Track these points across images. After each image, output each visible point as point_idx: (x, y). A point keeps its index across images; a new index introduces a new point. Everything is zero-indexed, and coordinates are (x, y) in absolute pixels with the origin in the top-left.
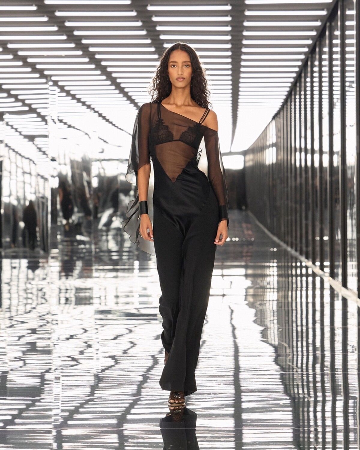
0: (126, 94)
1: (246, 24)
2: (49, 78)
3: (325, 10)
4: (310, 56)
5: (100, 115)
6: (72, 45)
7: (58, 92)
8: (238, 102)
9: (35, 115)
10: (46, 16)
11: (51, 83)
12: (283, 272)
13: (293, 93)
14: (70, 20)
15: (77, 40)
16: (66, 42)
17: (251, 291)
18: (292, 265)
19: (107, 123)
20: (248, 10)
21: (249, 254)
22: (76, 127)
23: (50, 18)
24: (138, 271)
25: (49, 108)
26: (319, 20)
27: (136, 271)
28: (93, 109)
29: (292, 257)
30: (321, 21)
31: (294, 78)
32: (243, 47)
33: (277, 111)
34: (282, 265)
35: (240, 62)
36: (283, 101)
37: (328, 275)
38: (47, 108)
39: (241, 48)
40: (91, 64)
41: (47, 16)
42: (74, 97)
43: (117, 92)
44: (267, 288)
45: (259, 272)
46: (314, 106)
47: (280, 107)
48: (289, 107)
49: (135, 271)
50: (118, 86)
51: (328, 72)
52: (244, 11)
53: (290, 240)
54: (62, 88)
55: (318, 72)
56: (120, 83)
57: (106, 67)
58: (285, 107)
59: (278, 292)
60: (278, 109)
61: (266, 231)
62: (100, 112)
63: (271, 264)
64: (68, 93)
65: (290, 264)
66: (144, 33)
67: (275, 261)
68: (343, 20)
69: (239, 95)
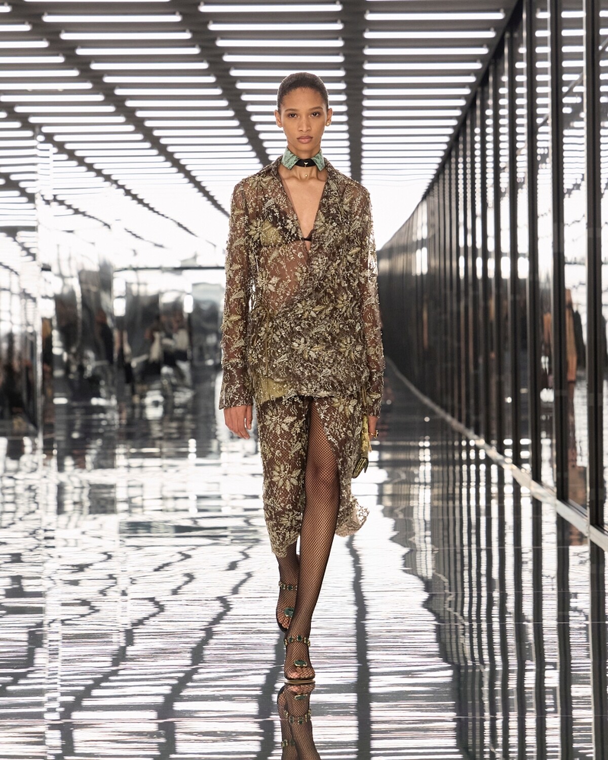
0: (169, 157)
1: (368, 35)
2: (37, 130)
3: (502, 10)
4: (479, 89)
5: (128, 192)
6: (75, 73)
7: (54, 154)
8: (360, 169)
9: (17, 193)
10: (27, 23)
11: (41, 138)
12: (440, 456)
13: (453, 153)
14: (68, 29)
15: (82, 64)
16: (65, 67)
17: (388, 489)
18: (453, 444)
19: (140, 206)
20: (372, 12)
21: (386, 427)
22: (88, 214)
23: (34, 25)
24: (195, 455)
25: (37, 180)
26: (492, 29)
27: (192, 457)
28: (116, 182)
29: (453, 432)
30: (495, 30)
31: (453, 127)
32: (366, 75)
33: (428, 185)
34: (437, 446)
35: (362, 100)
36: (436, 167)
37: (509, 460)
38: (33, 180)
39: (362, 76)
40: (109, 105)
41: (30, 23)
42: (81, 161)
43: (155, 152)
44: (415, 483)
45: (402, 456)
46: (487, 176)
47: (432, 177)
48: (447, 177)
49: (190, 456)
50: (155, 143)
51: (507, 117)
52: (364, 13)
53: (450, 403)
54: (61, 147)
55: (492, 117)
56: (159, 138)
57: (134, 110)
58: (441, 177)
59: (432, 488)
60: (430, 181)
61: (413, 389)
62: (127, 188)
63: (421, 444)
64: (71, 155)
65: (450, 443)
66: (195, 51)
67: (427, 437)
68: (532, 28)
69: (362, 157)
